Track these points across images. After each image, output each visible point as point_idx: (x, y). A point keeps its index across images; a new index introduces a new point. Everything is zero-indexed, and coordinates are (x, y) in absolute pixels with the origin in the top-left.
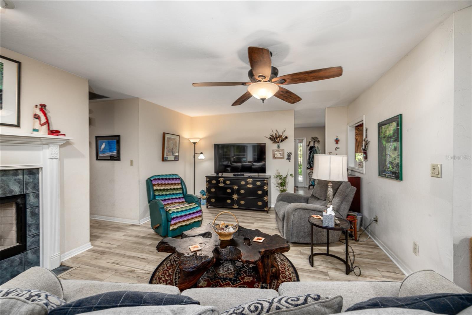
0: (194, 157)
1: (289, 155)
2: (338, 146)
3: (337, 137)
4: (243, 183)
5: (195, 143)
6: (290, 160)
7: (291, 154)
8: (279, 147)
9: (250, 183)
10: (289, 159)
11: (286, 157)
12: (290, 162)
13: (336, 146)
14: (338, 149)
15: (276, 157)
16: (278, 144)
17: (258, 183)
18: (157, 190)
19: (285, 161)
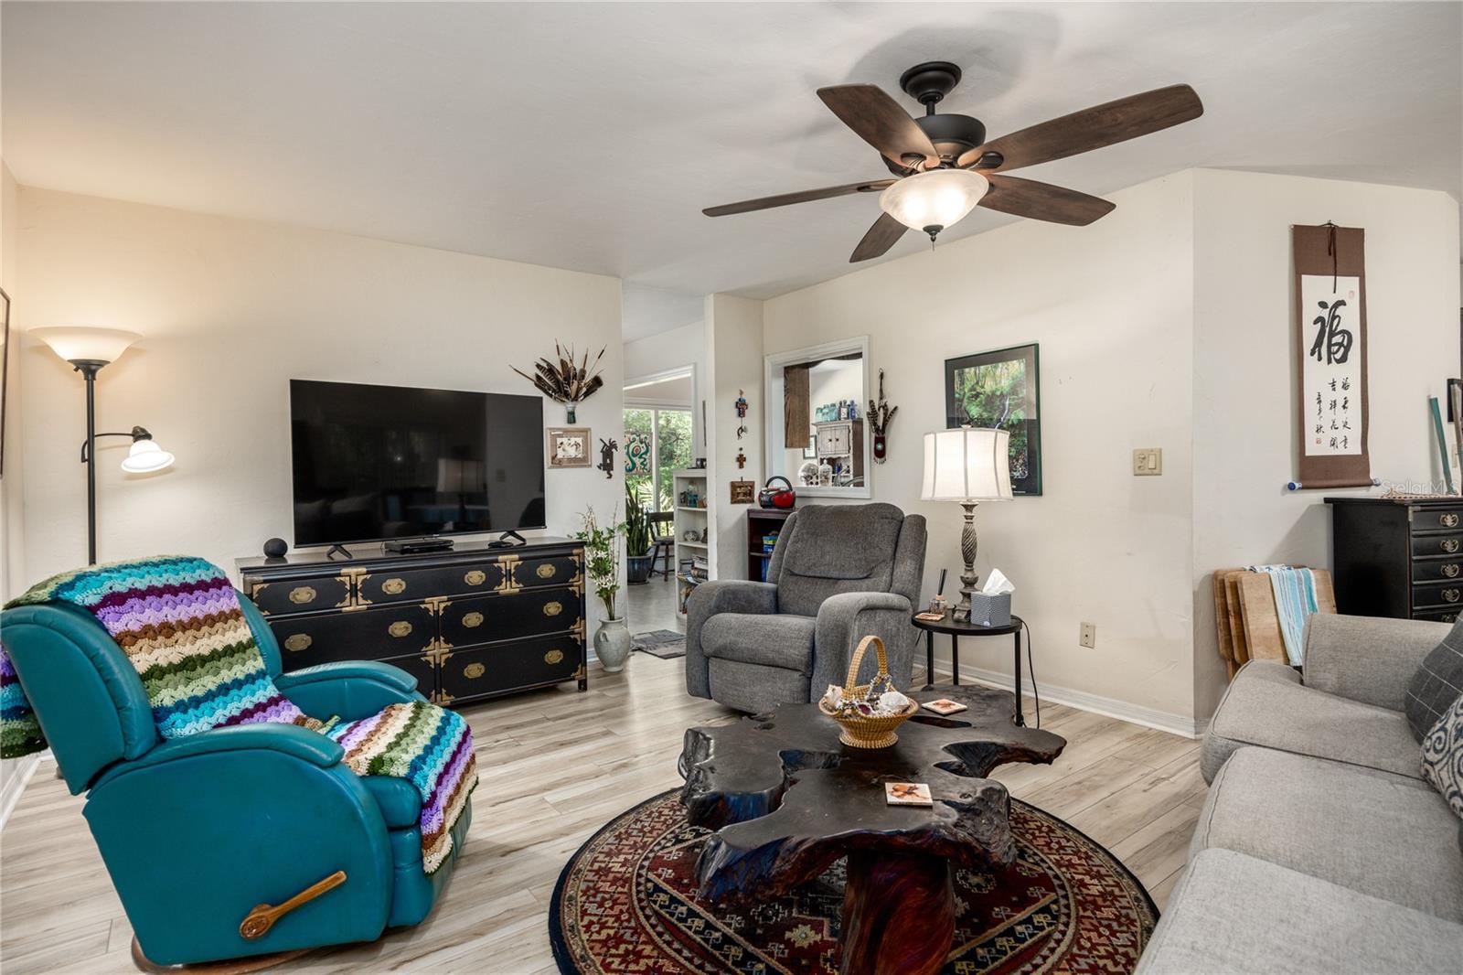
0: (89, 458)
1: (608, 451)
2: (746, 422)
3: (741, 393)
4: (475, 577)
5: (89, 369)
6: (611, 472)
7: (613, 445)
8: (571, 418)
9: (509, 575)
10: (607, 466)
11: (597, 458)
12: (610, 476)
13: (738, 422)
14: (743, 434)
15: (560, 461)
16: (570, 405)
17: (546, 570)
18: (156, 673)
19: (594, 474)
